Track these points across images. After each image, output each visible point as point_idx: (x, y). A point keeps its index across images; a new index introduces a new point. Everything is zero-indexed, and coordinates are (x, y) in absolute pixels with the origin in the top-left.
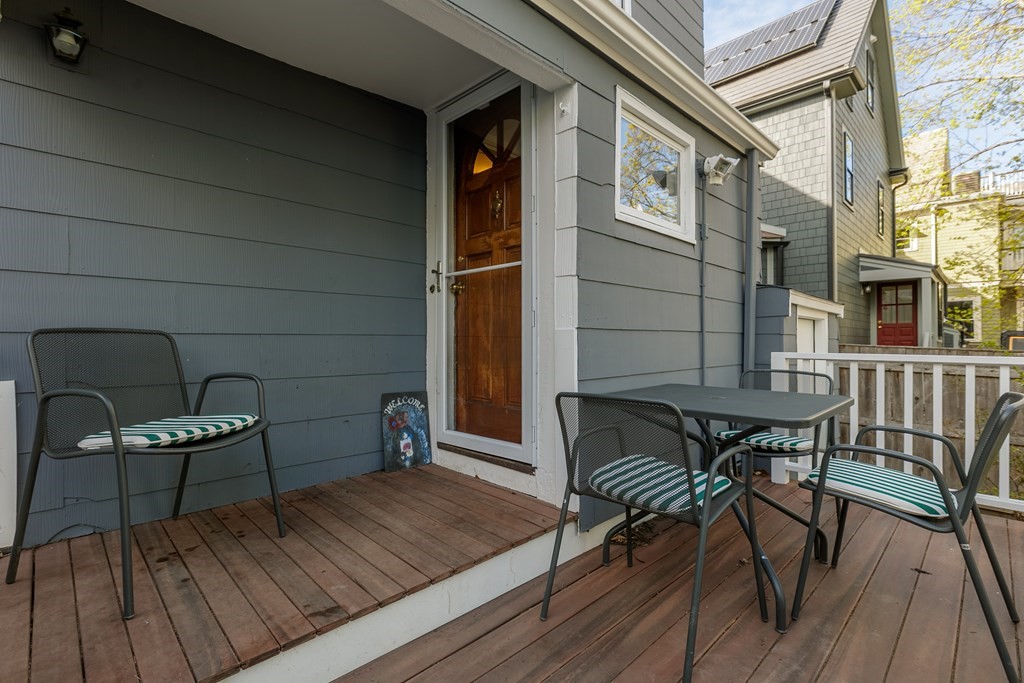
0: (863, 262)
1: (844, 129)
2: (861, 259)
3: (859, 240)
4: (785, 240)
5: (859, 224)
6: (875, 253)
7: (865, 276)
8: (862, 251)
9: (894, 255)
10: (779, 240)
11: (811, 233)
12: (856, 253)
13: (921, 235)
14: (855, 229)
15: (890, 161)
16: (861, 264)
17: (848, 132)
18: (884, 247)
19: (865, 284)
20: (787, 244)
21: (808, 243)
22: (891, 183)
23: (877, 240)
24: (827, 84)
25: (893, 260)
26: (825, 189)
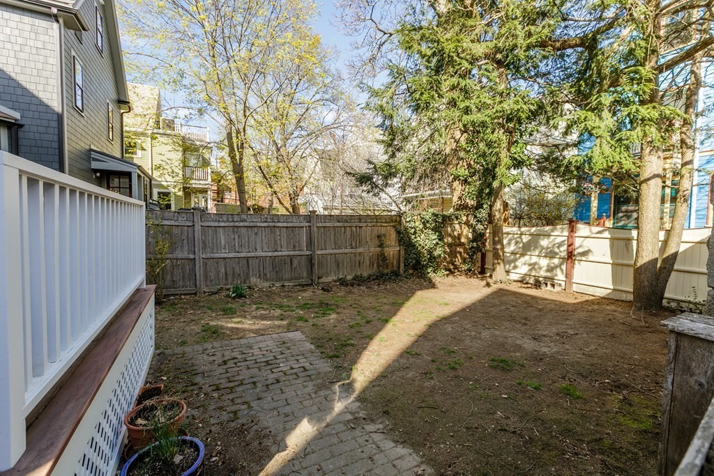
0: (94, 155)
1: (73, 53)
2: (92, 153)
3: (91, 139)
4: (20, 122)
5: (90, 128)
6: (105, 151)
7: (95, 165)
8: (93, 147)
9: (123, 157)
10: (13, 121)
11: (45, 123)
12: (87, 147)
13: (143, 149)
14: (86, 130)
15: (118, 93)
16: (92, 156)
17: (76, 56)
18: (114, 150)
19: (96, 171)
20: (21, 126)
21: (42, 130)
22: (120, 108)
23: (108, 143)
24: (55, 10)
25: (122, 160)
26: (55, 91)
